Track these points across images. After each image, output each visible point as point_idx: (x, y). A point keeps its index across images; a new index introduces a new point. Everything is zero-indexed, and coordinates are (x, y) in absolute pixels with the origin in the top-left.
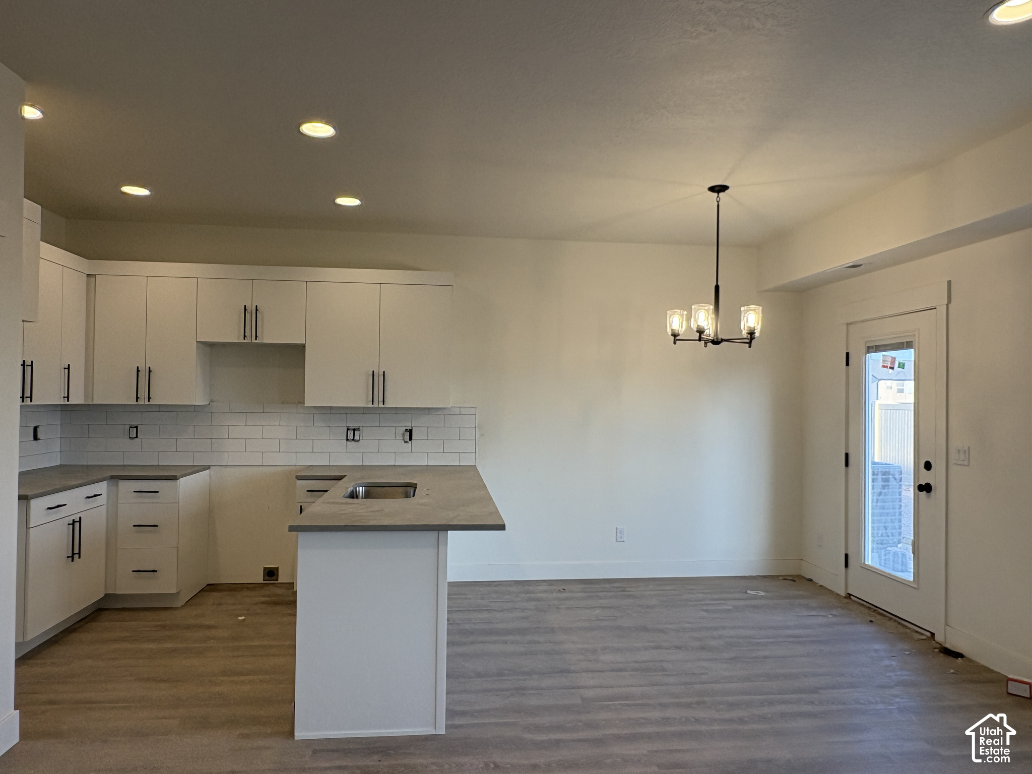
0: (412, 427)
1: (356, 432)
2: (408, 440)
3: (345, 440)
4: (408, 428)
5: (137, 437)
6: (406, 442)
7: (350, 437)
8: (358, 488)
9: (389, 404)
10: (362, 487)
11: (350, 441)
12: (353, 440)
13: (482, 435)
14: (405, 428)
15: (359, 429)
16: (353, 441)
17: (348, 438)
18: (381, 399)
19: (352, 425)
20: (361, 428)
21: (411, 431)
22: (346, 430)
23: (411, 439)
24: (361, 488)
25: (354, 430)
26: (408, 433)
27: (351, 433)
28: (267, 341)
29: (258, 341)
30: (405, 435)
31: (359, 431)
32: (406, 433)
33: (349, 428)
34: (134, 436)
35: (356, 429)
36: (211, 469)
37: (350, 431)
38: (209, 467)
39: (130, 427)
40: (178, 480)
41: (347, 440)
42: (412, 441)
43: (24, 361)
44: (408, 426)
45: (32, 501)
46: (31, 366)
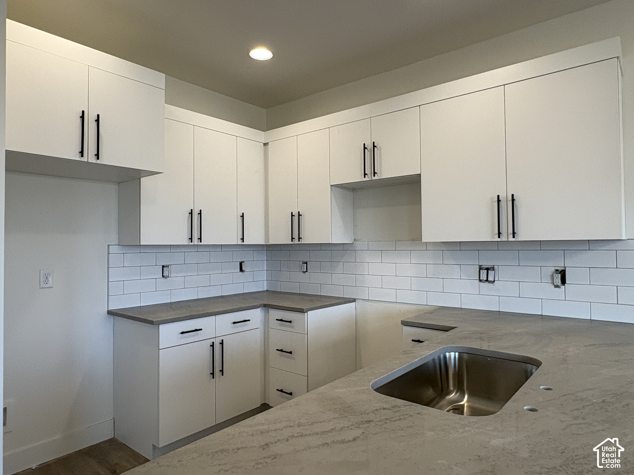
0: (565, 267)
1: (489, 272)
2: (560, 284)
3: (478, 281)
4: (560, 269)
5: (307, 271)
6: (557, 286)
7: (484, 277)
8: (447, 354)
9: (522, 236)
10: (455, 352)
11: (483, 282)
12: (487, 280)
14: (553, 269)
15: (493, 269)
16: (487, 283)
17: (481, 279)
18: (511, 231)
19: (486, 263)
20: (496, 267)
21: (563, 274)
22: (478, 270)
23: (563, 281)
24: (452, 354)
25: (488, 269)
26: (560, 275)
27: (484, 273)
28: (384, 176)
29: (376, 177)
30: (555, 277)
31: (494, 270)
32: (557, 275)
33: (483, 266)
34: (305, 270)
35: (490, 268)
36: (356, 301)
37: (483, 271)
38: (354, 300)
39: (303, 263)
40: (306, 313)
41: (480, 281)
42: (566, 284)
43: (192, 210)
44: (560, 265)
45: (162, 327)
46: (200, 214)
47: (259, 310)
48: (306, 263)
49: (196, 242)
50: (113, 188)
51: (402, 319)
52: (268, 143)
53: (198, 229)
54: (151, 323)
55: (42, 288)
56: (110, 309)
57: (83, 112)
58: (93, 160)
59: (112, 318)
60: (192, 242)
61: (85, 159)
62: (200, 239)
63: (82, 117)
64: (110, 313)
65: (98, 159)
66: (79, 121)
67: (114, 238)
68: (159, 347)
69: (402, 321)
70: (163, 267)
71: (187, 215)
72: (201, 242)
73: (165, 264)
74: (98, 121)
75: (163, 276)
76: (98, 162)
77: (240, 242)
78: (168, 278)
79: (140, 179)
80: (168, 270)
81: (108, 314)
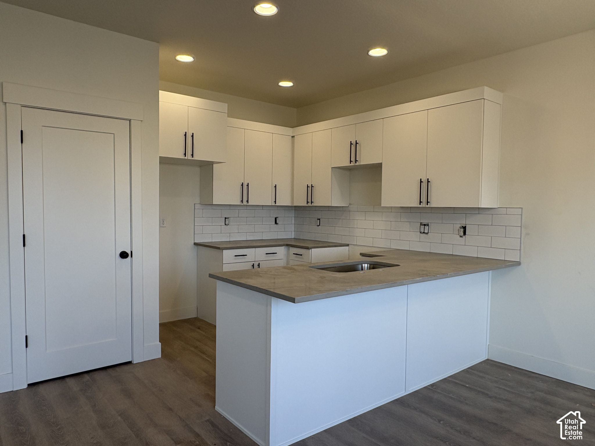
0: (466, 225)
1: (426, 227)
2: (462, 235)
3: (419, 233)
4: (463, 225)
6: (461, 237)
7: (423, 230)
8: (363, 265)
9: (432, 204)
10: (368, 264)
11: (421, 233)
12: (424, 233)
13: (527, 234)
14: (460, 225)
19: (425, 222)
20: (429, 224)
21: (464, 228)
22: (420, 225)
23: (465, 233)
24: (366, 265)
25: (425, 225)
27: (422, 228)
28: (362, 163)
29: (357, 164)
30: (460, 231)
31: (428, 226)
32: (461, 229)
33: (422, 223)
34: (319, 224)
35: (426, 224)
36: (349, 246)
37: (422, 226)
38: (348, 245)
39: (317, 220)
40: (310, 250)
41: (421, 232)
42: (466, 235)
43: (243, 183)
44: (463, 223)
45: (224, 251)
46: (248, 185)
47: (283, 247)
48: (320, 220)
49: (245, 203)
50: (198, 169)
51: (361, 252)
52: (294, 136)
53: (246, 194)
54: (218, 248)
55: (161, 227)
56: (195, 242)
57: (186, 132)
58: (190, 157)
59: (196, 247)
60: (242, 203)
61: (186, 158)
62: (248, 201)
63: (185, 135)
64: (195, 244)
65: (193, 157)
66: (184, 137)
67: (197, 200)
68: (223, 262)
69: (360, 253)
70: (225, 218)
71: (240, 186)
72: (248, 203)
73: (226, 217)
74: (193, 136)
75: (225, 224)
76: (193, 159)
77: (274, 204)
78: (228, 226)
79: (213, 165)
80: (228, 220)
81: (194, 244)
